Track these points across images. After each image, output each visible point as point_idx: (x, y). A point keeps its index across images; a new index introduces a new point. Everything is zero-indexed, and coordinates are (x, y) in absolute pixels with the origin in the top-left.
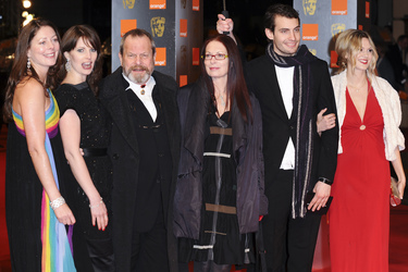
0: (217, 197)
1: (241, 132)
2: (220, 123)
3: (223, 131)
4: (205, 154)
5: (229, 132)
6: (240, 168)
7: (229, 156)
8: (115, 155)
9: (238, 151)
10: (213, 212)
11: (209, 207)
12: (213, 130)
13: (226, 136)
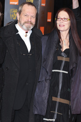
0: (59, 94)
1: (74, 60)
2: (63, 54)
3: (64, 59)
4: (53, 71)
5: (68, 60)
6: (73, 79)
7: (67, 72)
8: (7, 68)
9: (72, 70)
10: (56, 102)
11: (54, 99)
12: (59, 58)
13: (66, 62)
